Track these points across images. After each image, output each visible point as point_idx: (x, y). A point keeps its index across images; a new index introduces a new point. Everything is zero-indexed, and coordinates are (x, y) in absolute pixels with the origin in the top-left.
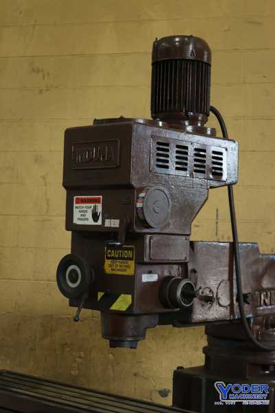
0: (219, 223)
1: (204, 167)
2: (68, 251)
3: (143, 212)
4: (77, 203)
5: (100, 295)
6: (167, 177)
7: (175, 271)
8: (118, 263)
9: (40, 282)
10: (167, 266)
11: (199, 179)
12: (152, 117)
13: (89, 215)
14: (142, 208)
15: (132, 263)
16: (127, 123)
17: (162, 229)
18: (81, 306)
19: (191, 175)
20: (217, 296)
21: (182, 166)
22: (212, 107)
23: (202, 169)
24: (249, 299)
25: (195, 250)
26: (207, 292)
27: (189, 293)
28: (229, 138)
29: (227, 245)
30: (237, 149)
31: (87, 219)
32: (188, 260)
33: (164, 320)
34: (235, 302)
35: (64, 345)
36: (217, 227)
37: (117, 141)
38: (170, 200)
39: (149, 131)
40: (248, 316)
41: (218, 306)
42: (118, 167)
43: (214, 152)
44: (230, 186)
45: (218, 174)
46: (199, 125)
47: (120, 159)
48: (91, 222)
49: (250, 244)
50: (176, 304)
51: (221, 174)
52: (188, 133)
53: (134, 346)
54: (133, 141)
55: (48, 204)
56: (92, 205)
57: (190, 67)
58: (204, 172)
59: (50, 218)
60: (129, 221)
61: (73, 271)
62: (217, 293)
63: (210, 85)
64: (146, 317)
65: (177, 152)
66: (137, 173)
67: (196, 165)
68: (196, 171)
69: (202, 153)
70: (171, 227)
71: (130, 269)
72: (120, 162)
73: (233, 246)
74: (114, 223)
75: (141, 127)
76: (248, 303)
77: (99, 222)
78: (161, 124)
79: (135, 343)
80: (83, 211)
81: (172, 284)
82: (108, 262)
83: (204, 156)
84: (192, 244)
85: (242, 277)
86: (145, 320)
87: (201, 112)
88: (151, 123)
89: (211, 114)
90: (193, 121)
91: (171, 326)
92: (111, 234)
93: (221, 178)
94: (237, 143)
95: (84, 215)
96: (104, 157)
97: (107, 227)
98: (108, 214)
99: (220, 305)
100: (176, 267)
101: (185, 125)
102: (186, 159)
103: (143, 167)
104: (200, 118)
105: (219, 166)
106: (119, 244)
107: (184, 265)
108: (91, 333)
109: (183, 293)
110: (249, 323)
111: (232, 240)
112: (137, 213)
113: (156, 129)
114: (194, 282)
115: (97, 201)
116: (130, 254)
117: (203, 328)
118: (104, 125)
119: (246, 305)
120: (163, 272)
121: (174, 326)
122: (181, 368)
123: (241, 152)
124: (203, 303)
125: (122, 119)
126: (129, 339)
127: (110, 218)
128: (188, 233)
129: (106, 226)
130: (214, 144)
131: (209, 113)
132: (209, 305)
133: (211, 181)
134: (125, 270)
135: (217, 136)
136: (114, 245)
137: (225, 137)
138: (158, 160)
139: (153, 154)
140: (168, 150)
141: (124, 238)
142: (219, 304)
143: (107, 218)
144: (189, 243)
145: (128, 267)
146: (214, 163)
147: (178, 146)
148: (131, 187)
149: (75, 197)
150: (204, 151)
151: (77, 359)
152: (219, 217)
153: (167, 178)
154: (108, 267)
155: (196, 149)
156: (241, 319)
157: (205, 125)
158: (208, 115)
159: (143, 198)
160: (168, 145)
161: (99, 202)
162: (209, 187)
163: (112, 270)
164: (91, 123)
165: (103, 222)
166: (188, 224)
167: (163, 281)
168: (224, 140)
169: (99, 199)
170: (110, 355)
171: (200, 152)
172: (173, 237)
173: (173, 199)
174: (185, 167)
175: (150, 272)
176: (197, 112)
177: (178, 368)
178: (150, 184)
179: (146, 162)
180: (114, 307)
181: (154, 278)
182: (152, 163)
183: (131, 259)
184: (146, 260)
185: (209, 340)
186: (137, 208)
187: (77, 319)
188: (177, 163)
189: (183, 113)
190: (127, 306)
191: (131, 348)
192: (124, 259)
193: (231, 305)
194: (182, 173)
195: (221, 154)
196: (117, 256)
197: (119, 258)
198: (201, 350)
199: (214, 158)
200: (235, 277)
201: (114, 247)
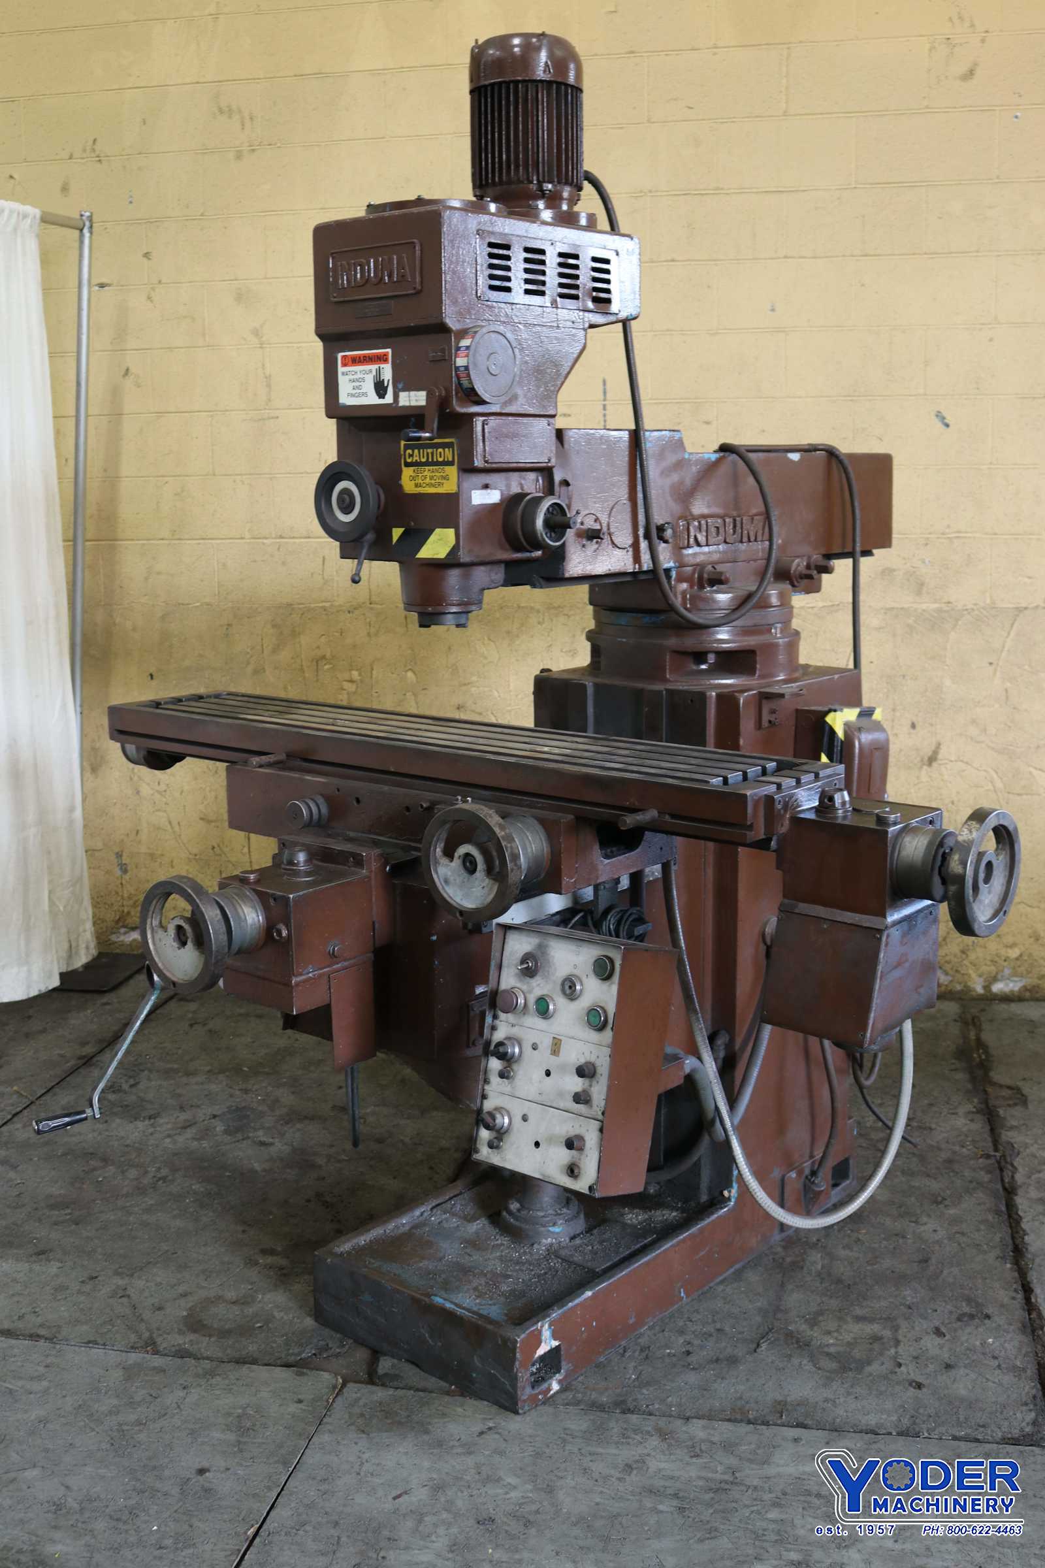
0: (608, 407)
1: (576, 287)
2: (331, 456)
3: (469, 375)
4: (344, 365)
5: (397, 533)
6: (508, 309)
7: (531, 484)
8: (427, 471)
9: (265, 541)
10: (516, 474)
11: (568, 312)
12: (475, 196)
13: (369, 386)
14: (467, 368)
15: (452, 471)
16: (428, 208)
17: (505, 404)
18: (363, 555)
19: (554, 304)
20: (609, 529)
21: (535, 288)
22: (586, 172)
23: (573, 292)
24: (668, 533)
25: (566, 446)
26: (590, 524)
27: (559, 522)
28: (622, 231)
29: (625, 435)
30: (637, 251)
31: (365, 394)
32: (553, 462)
33: (516, 574)
34: (641, 539)
35: (319, 660)
36: (605, 415)
37: (413, 243)
38: (517, 351)
39: (474, 221)
40: (666, 566)
41: (610, 547)
42: (419, 292)
43: (595, 259)
44: (625, 323)
45: (602, 301)
46: (565, 207)
47: (422, 277)
48: (372, 399)
49: (667, 433)
50: (536, 544)
51: (608, 301)
52: (545, 223)
53: (463, 621)
54: (445, 241)
55: (269, 386)
56: (374, 367)
57: (543, 96)
58: (576, 297)
59: (277, 413)
60: (444, 393)
61: (345, 491)
62: (608, 525)
63: (582, 129)
64: (482, 568)
65: (527, 260)
66: (455, 302)
67: (561, 285)
68: (562, 296)
69: (571, 261)
70: (521, 400)
71: (447, 481)
72: (422, 282)
73: (636, 437)
74: (415, 399)
75: (457, 214)
76: (666, 542)
77: (389, 399)
78: (493, 207)
79: (464, 616)
80: (357, 380)
81: (526, 506)
82: (407, 473)
83: (576, 267)
84: (560, 434)
85: (653, 493)
86: (480, 575)
87: (566, 183)
88: (477, 206)
89: (587, 186)
90: (553, 200)
91: (528, 587)
92: (414, 418)
93: (608, 308)
94: (636, 240)
95: (359, 388)
96: (390, 276)
97: (404, 407)
98: (404, 381)
99: (614, 545)
100: (532, 476)
101: (537, 208)
102: (543, 273)
103: (464, 291)
104: (565, 195)
105: (604, 286)
106: (427, 435)
107: (546, 472)
108: (369, 634)
109: (547, 523)
110: (669, 577)
111: (633, 427)
112: (458, 377)
113: (486, 218)
114: (567, 502)
115: (382, 359)
116: (448, 454)
117: (583, 590)
118: (387, 214)
119: (663, 545)
120: (508, 486)
121: (534, 586)
122: (549, 670)
123: (646, 263)
124: (584, 542)
125: (420, 201)
126: (454, 609)
127: (407, 388)
128: (552, 412)
129: (401, 404)
130: (592, 245)
131: (581, 184)
132: (596, 546)
133: (590, 315)
134: (440, 484)
135: (599, 228)
136: (419, 439)
137: (614, 228)
138: (492, 277)
139: (482, 265)
140: (508, 258)
141: (435, 425)
142: (613, 543)
143: (404, 390)
144: (554, 432)
145: (446, 478)
146: (595, 280)
147: (527, 250)
148: (443, 329)
149: (340, 355)
150: (576, 257)
151: (346, 685)
152: (608, 395)
153: (509, 311)
154: (409, 481)
155: (561, 255)
156: (653, 572)
157: (576, 209)
158: (580, 189)
159: (468, 348)
160: (507, 247)
161: (386, 361)
162: (587, 325)
163: (416, 486)
164: (361, 213)
165: (396, 397)
166: (551, 395)
167: (512, 502)
168: (611, 234)
169: (386, 355)
170: (410, 674)
171: (568, 259)
172: (525, 420)
173: (522, 350)
174: (541, 288)
175: (486, 487)
176: (559, 182)
177: (543, 671)
178: (480, 323)
179: (470, 282)
180: (426, 552)
181: (493, 497)
182: (480, 282)
183: (451, 463)
184: (478, 462)
185: (596, 616)
186: (457, 368)
187: (357, 579)
188: (527, 281)
189: (533, 187)
190: (448, 550)
191: (458, 626)
192: (437, 464)
193: (635, 546)
194: (536, 300)
195: (607, 261)
196: (424, 460)
197: (427, 464)
198: (584, 637)
199: (594, 270)
200: (640, 495)
201: (417, 444)
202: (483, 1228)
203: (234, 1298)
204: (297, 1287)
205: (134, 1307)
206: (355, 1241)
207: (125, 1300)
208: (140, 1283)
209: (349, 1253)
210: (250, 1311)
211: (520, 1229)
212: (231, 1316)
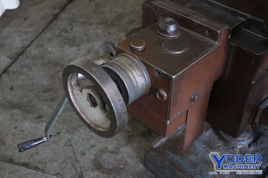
202: (211, 135)
203: (112, 150)
204: (135, 144)
205: (74, 153)
206: (161, 140)
207: (70, 148)
208: (76, 138)
209: (159, 147)
210: (118, 157)
211: (229, 141)
212: (111, 160)
